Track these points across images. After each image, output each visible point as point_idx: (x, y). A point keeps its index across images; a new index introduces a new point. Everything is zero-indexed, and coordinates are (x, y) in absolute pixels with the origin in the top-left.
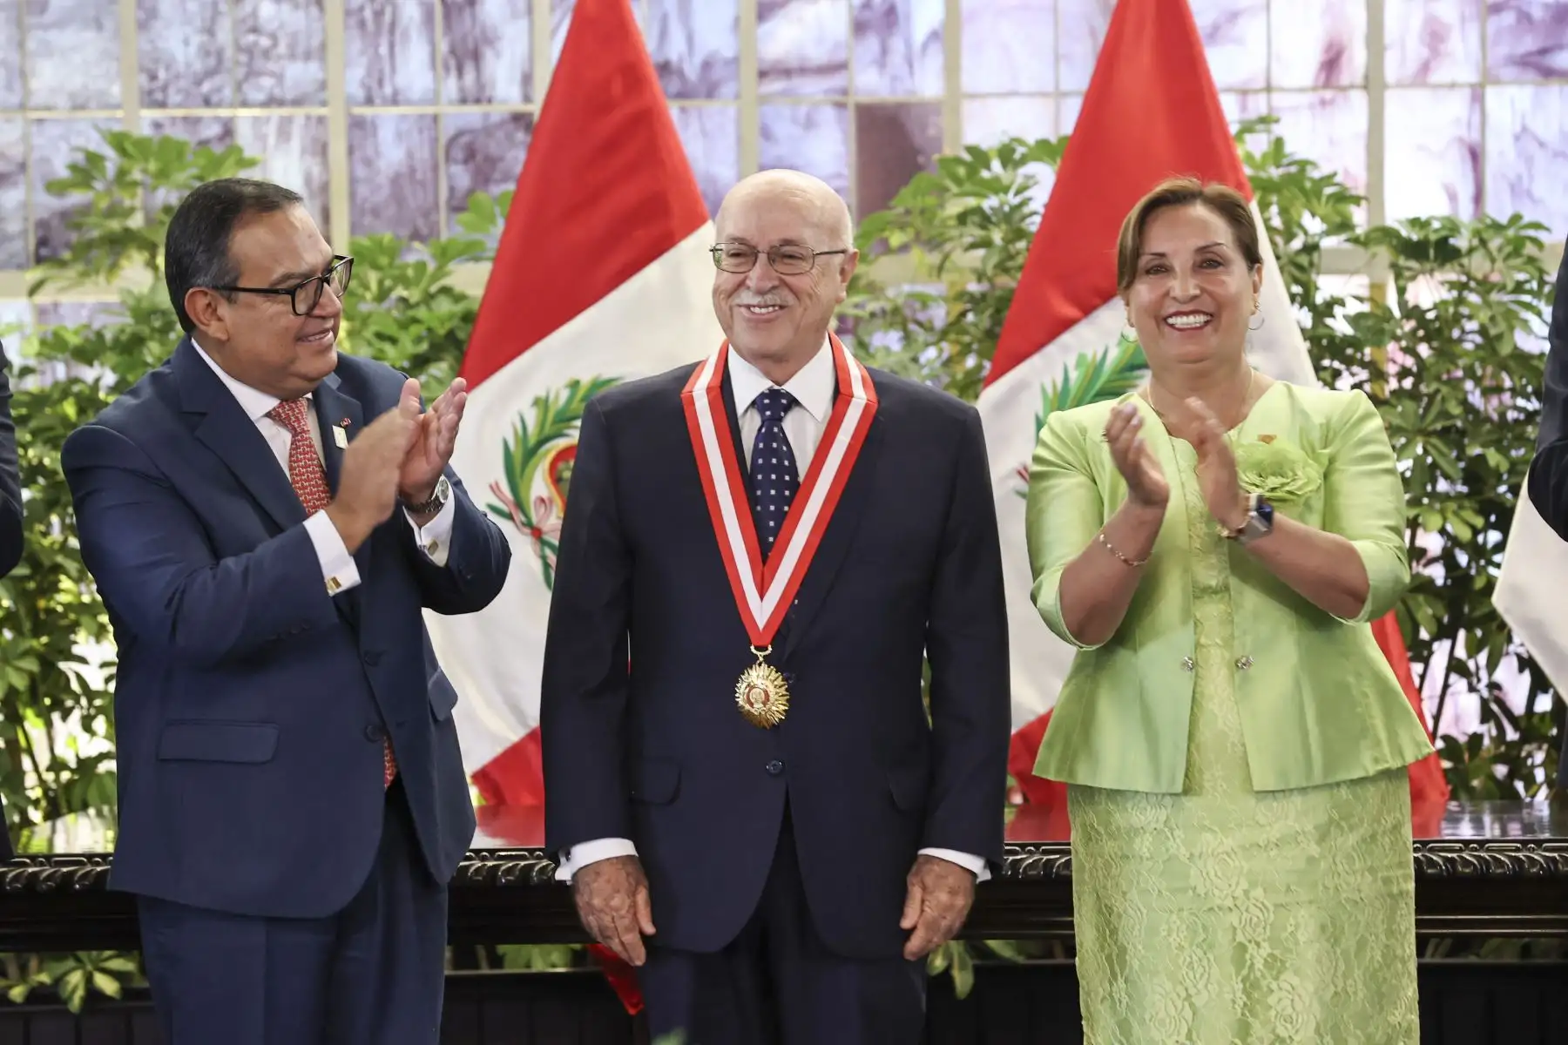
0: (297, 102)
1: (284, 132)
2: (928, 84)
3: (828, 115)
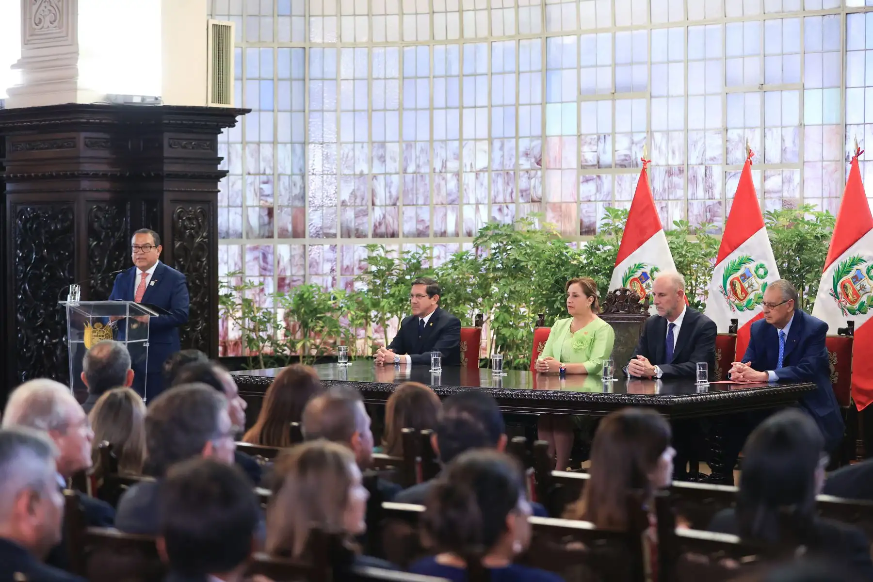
0: (678, 199)
1: (677, 205)
2: (797, 195)
3: (777, 201)
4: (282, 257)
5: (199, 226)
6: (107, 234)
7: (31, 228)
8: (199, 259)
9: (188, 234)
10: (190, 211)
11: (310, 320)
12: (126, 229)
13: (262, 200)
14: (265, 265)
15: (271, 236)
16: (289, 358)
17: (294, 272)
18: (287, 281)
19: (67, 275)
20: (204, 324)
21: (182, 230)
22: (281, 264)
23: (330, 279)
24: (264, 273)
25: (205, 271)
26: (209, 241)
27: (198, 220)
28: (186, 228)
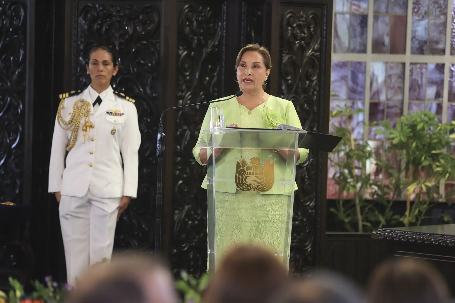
4: (375, 78)
5: (311, 36)
6: (199, 41)
7: (99, 30)
8: (308, 77)
9: (297, 45)
10: (302, 17)
11: (423, 158)
12: (222, 36)
13: (354, 5)
14: (355, 87)
15: (364, 51)
16: (391, 204)
17: (389, 96)
18: (381, 108)
19: (149, 91)
20: (311, 160)
21: (292, 39)
22: (375, 85)
23: (434, 107)
24: (353, 95)
25: (316, 93)
26: (320, 54)
27: (309, 28)
28: (295, 37)
